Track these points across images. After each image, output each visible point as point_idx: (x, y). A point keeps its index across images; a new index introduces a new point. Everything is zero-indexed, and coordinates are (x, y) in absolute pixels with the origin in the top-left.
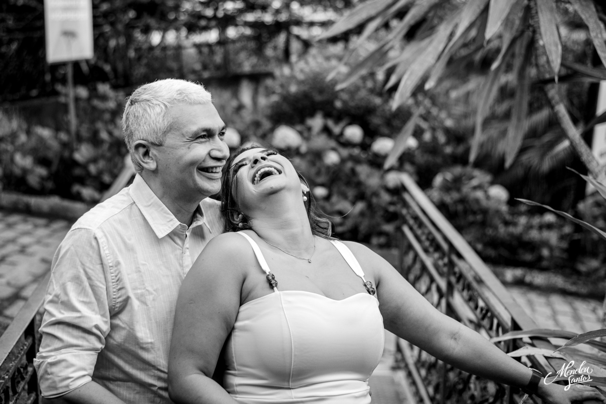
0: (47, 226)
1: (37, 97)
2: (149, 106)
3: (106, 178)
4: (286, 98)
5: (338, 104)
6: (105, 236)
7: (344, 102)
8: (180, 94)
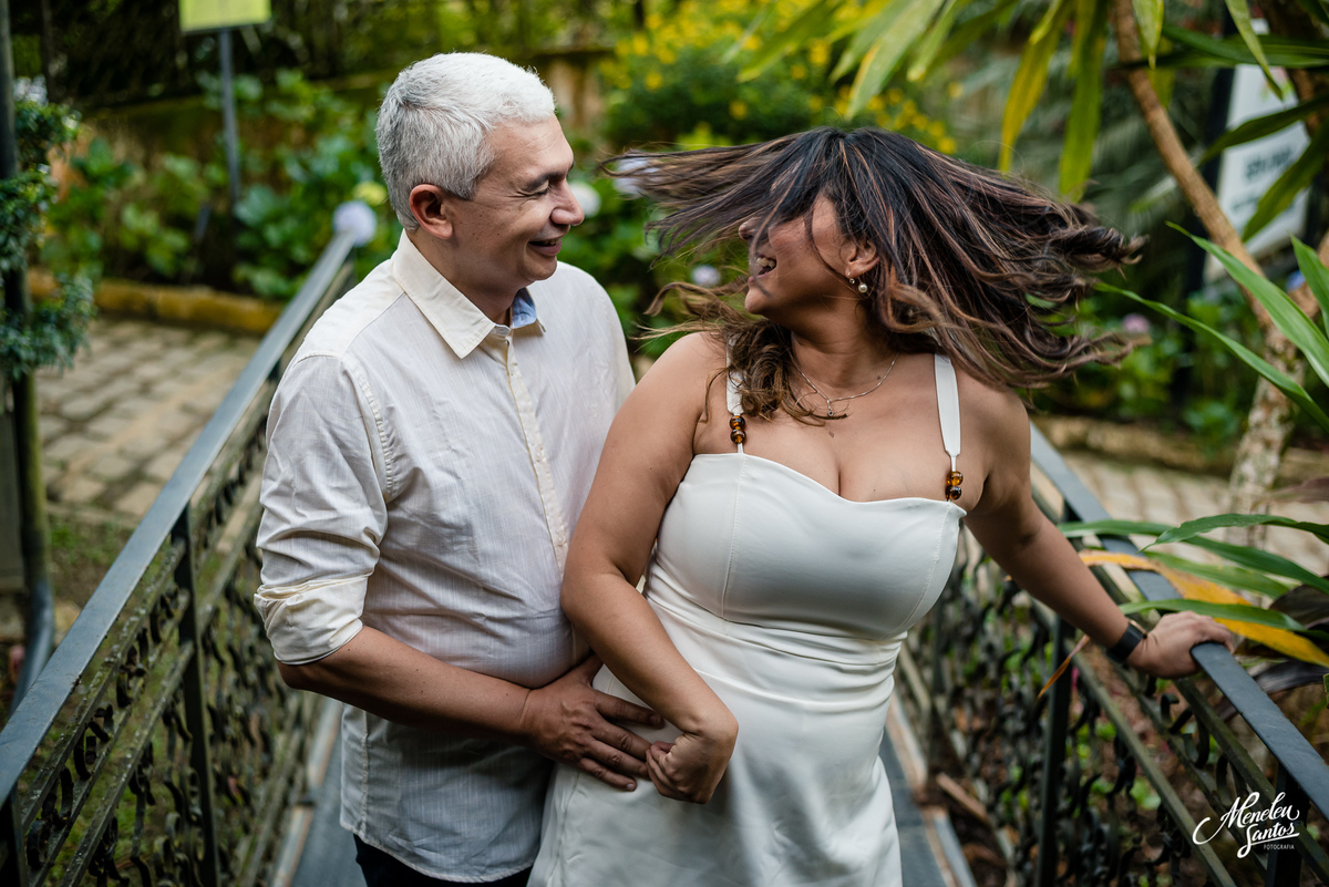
1: (161, 98)
4: (640, 99)
5: (739, 110)
6: (363, 364)
7: (751, 106)
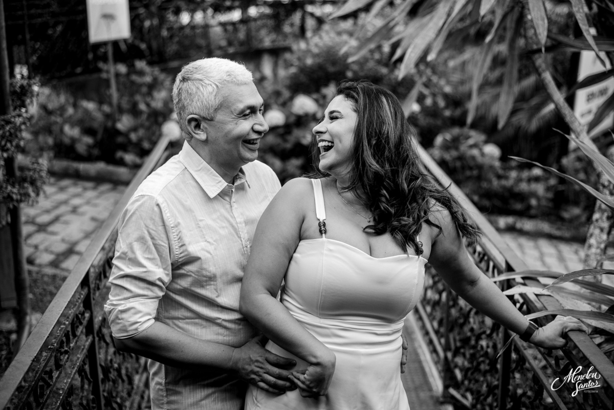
0: (95, 188)
1: (81, 74)
2: (202, 85)
3: (146, 145)
5: (349, 74)
7: (355, 73)
8: (229, 75)
